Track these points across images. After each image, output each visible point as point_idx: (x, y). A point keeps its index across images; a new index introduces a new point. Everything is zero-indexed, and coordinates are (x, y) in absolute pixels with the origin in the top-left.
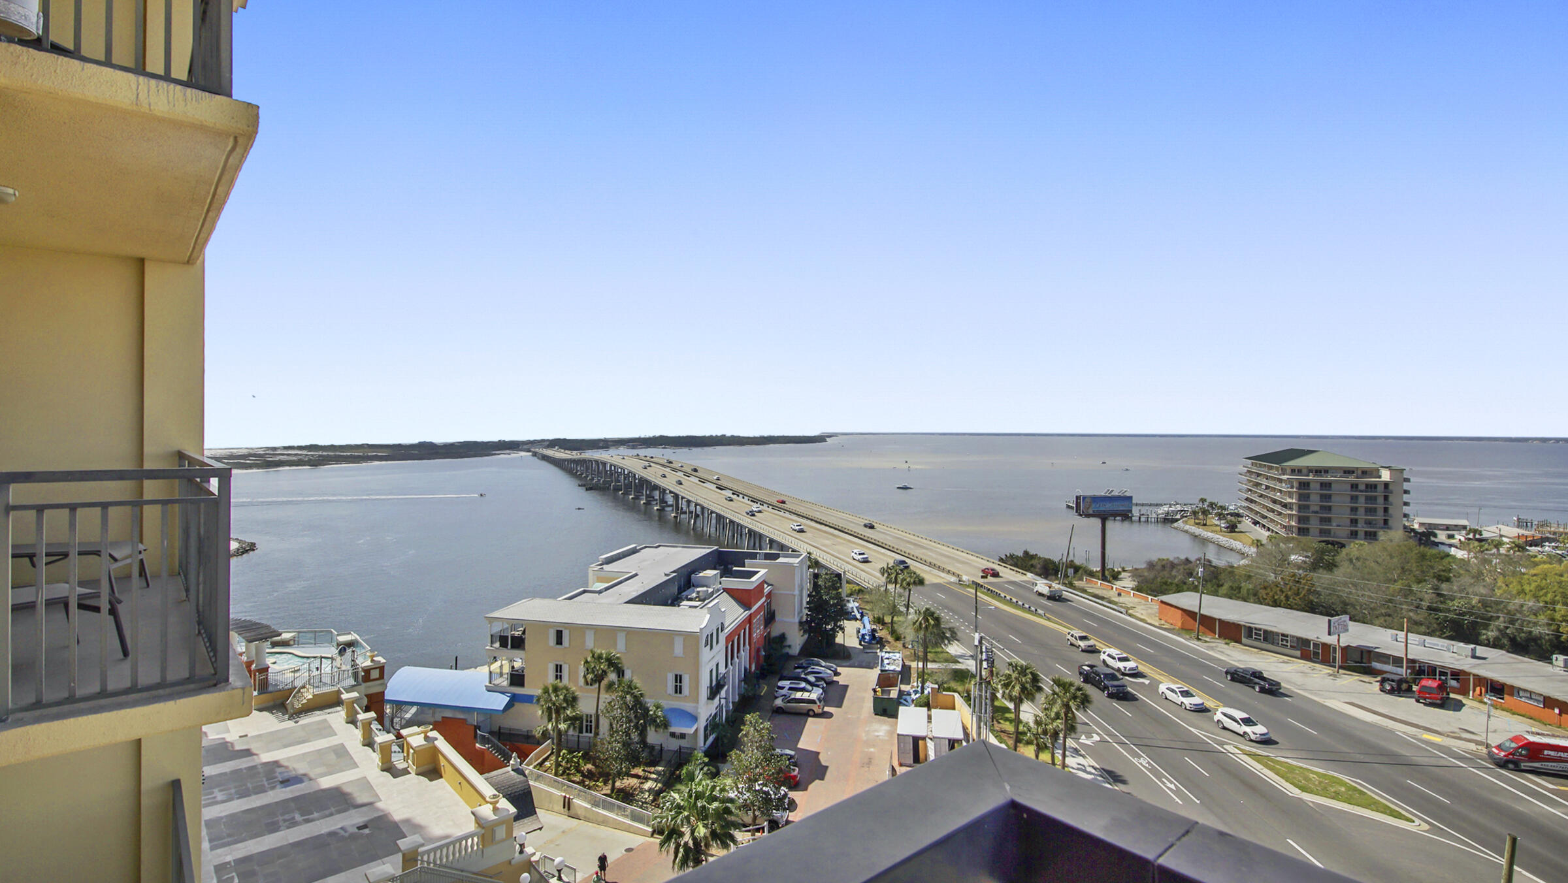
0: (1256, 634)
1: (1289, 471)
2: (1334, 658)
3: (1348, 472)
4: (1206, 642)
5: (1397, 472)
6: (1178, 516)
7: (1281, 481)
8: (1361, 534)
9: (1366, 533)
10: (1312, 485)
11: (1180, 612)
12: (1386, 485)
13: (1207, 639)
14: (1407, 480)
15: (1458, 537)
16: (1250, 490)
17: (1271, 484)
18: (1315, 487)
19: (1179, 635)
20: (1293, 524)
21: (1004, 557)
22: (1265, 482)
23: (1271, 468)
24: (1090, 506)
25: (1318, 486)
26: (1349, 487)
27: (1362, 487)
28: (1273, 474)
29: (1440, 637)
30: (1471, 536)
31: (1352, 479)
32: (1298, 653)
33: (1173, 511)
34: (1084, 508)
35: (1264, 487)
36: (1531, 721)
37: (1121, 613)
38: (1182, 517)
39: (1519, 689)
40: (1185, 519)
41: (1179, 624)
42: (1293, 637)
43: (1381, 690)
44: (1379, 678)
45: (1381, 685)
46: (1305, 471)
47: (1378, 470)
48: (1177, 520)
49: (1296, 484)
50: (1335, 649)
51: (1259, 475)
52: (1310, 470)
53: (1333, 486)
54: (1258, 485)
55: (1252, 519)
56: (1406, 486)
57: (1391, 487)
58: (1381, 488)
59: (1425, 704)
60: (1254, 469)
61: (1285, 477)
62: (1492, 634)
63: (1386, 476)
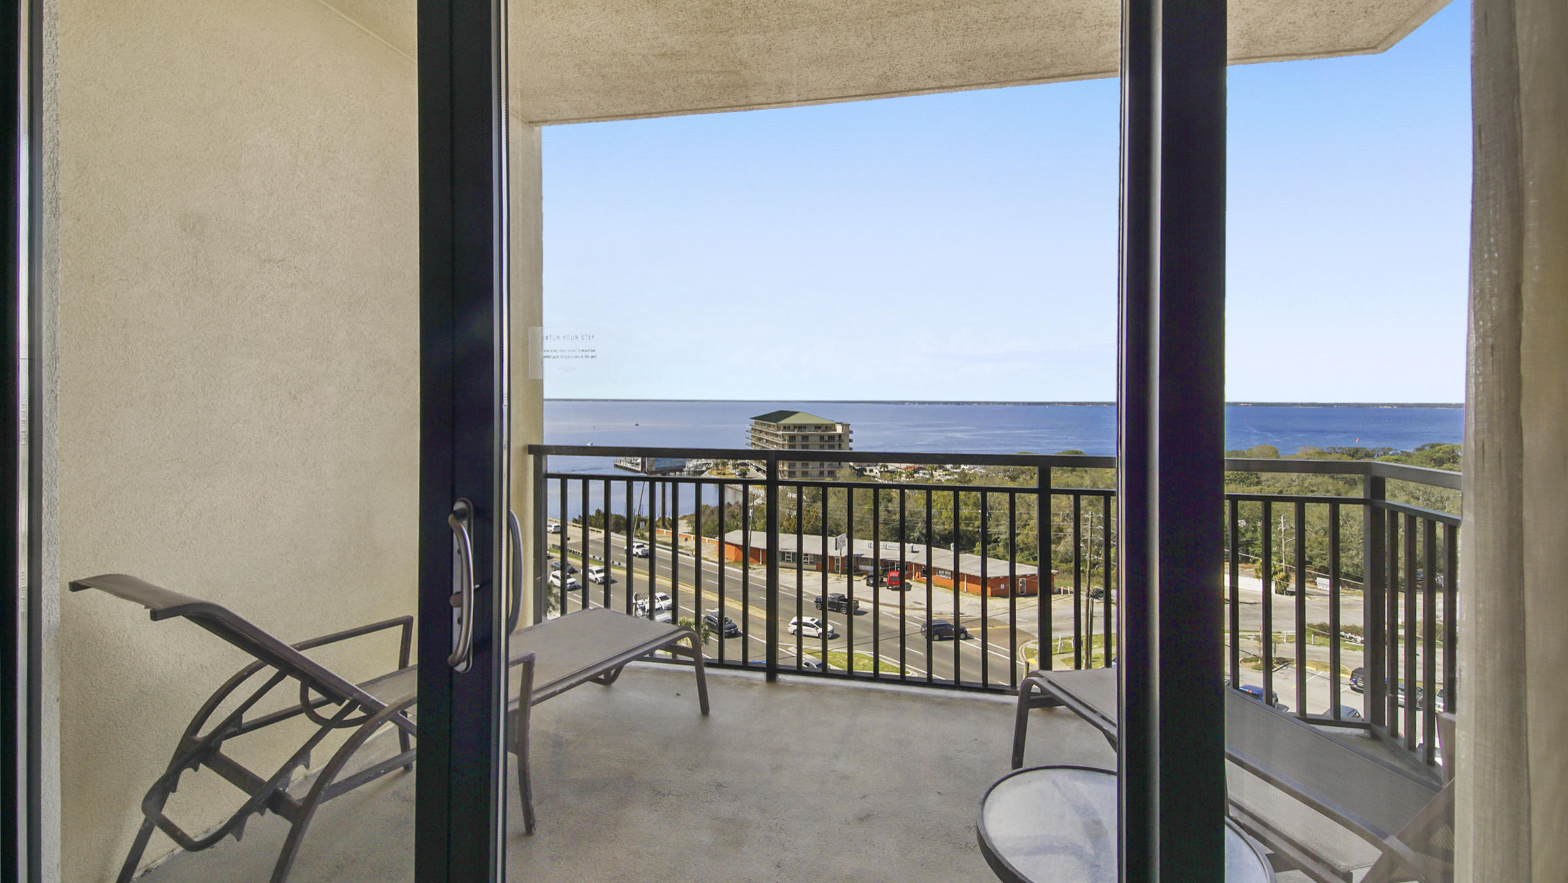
0: (790, 557)
1: (782, 428)
2: (838, 567)
3: (818, 427)
4: (754, 569)
5: (846, 426)
6: (704, 469)
7: (777, 436)
8: (826, 473)
9: (829, 472)
10: (797, 439)
11: (734, 547)
12: (840, 435)
13: (755, 567)
14: (851, 432)
15: (875, 471)
16: (754, 444)
17: (770, 438)
18: (799, 439)
19: (734, 567)
20: (786, 468)
21: (577, 518)
22: (765, 437)
23: (769, 426)
24: (653, 464)
25: (800, 438)
26: (819, 438)
27: (826, 438)
28: (771, 430)
29: (891, 541)
30: (882, 470)
31: (820, 432)
32: (814, 567)
33: (700, 465)
34: (649, 466)
35: (764, 441)
36: (945, 589)
37: (688, 555)
38: (707, 469)
39: (939, 569)
40: (709, 470)
41: (734, 558)
42: (811, 555)
43: (867, 585)
44: (864, 576)
45: (868, 581)
46: (792, 428)
47: (834, 425)
48: (703, 472)
49: (787, 438)
50: (838, 560)
51: (761, 431)
52: (796, 427)
53: (810, 438)
54: (760, 439)
55: (756, 466)
56: (851, 436)
57: (842, 437)
58: (837, 438)
59: (892, 589)
60: (758, 427)
61: (780, 433)
62: (916, 535)
63: (839, 429)
